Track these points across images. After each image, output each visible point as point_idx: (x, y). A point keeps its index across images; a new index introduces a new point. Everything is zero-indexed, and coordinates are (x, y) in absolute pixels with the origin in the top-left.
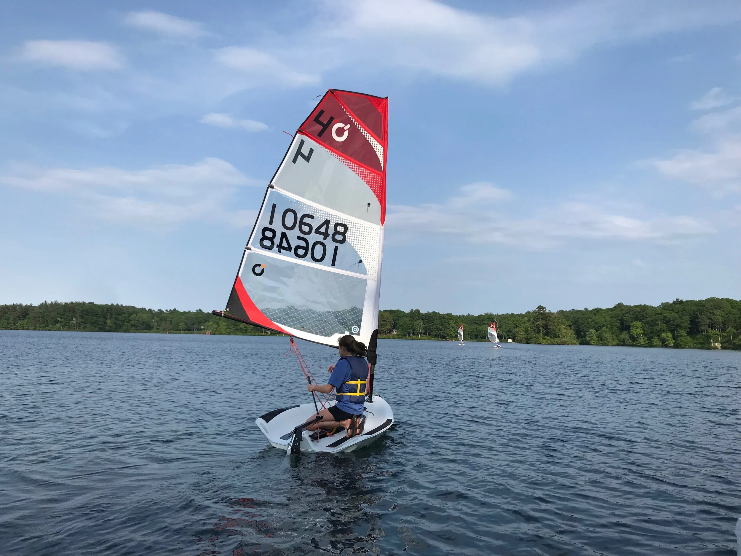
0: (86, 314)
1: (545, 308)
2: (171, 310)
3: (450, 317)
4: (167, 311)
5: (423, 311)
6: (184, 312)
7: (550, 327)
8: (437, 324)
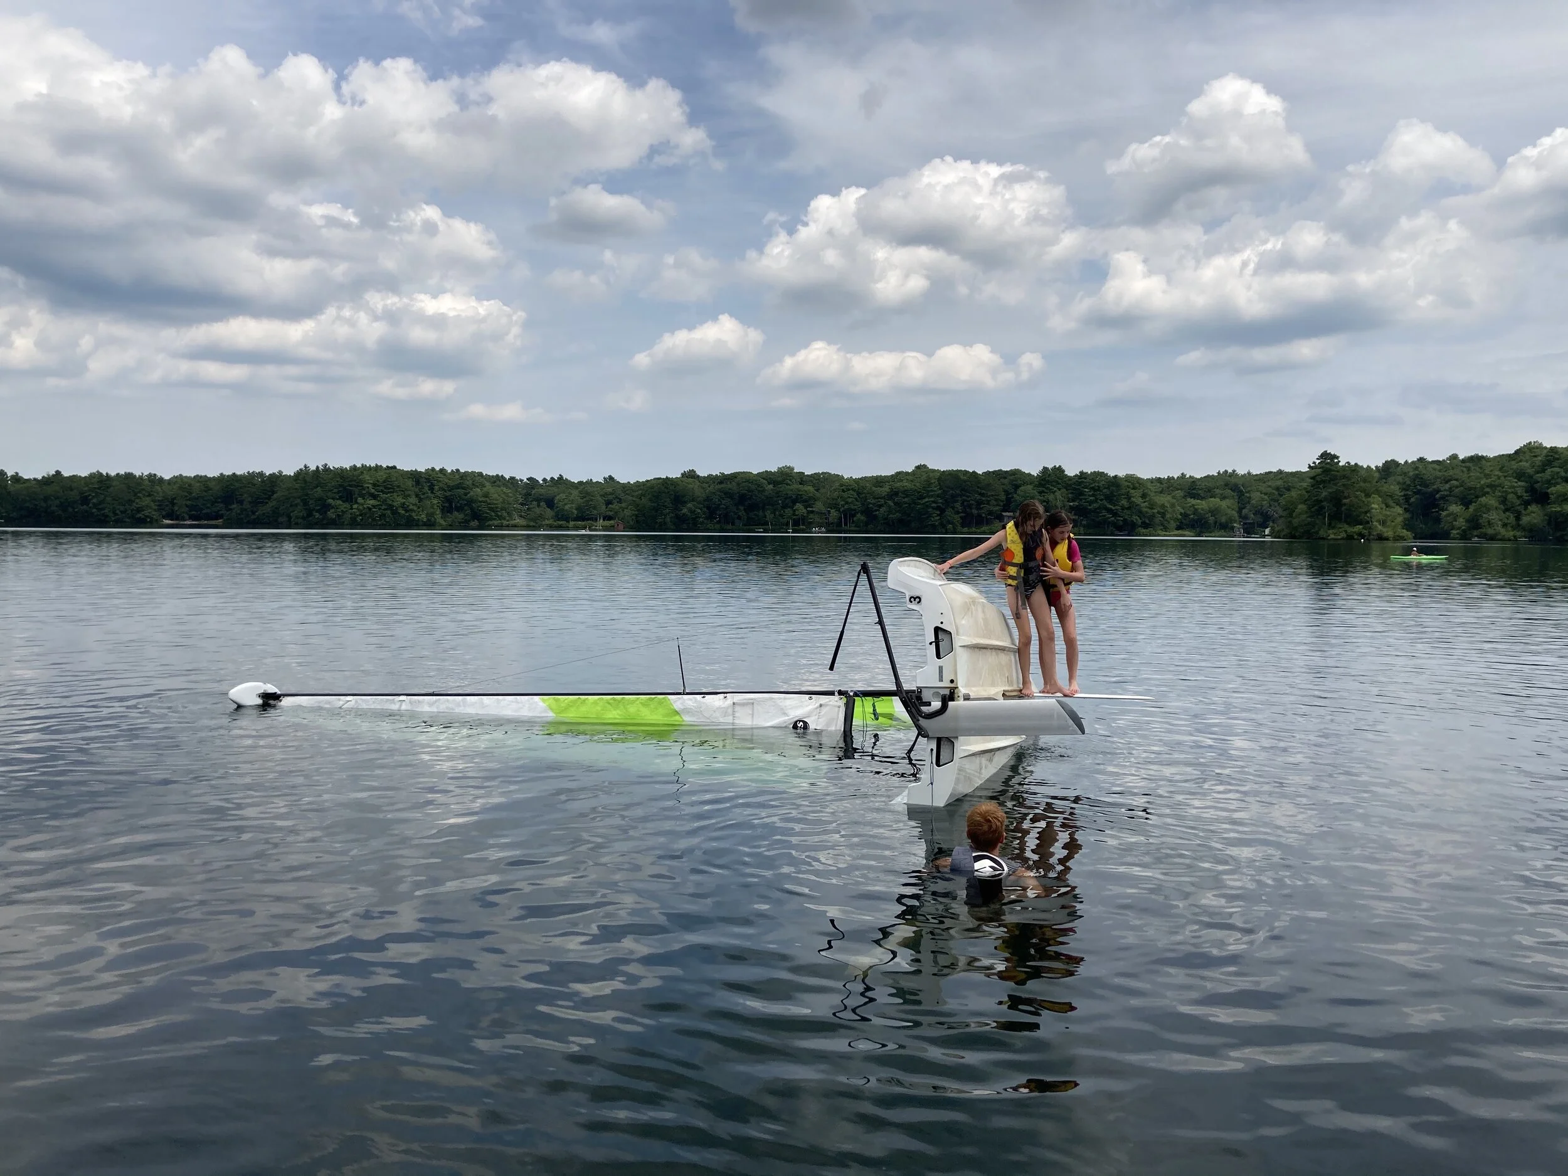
0: (382, 491)
1: (1337, 457)
2: (552, 478)
3: (1133, 484)
4: (544, 480)
5: (1071, 471)
6: (581, 483)
7: (1345, 501)
8: (1101, 500)
